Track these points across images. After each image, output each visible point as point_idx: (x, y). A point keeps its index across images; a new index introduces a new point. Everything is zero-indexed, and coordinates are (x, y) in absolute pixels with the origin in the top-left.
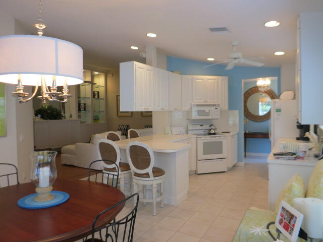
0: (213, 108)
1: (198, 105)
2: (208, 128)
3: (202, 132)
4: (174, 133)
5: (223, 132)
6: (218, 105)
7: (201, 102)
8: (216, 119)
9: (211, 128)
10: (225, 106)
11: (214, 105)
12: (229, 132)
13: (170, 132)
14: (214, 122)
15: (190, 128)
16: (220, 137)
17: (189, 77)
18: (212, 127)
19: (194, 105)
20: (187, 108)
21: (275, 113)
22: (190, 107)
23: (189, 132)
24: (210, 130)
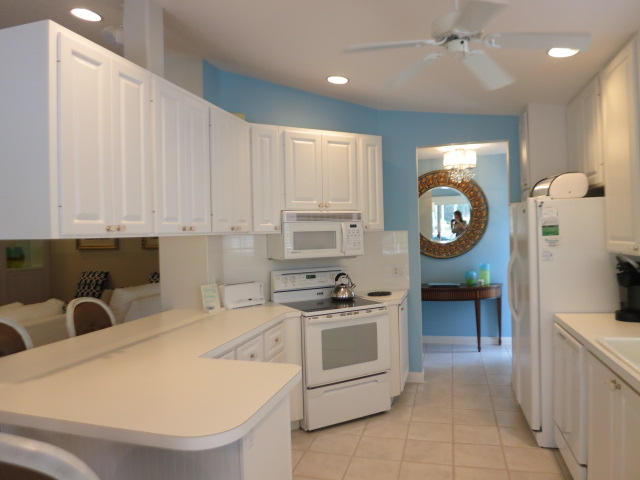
0: (345, 225)
1: (302, 217)
2: (332, 282)
3: (312, 296)
4: (230, 305)
5: (371, 294)
6: (359, 217)
7: (311, 207)
8: (354, 257)
9: (339, 283)
10: (374, 218)
11: (348, 217)
12: (387, 294)
13: (216, 304)
14: (347, 266)
15: (279, 285)
16: (369, 310)
17: (276, 130)
18: (343, 280)
19: (290, 217)
20: (269, 226)
21: (542, 239)
22: (278, 224)
23: (276, 298)
24: (338, 289)
